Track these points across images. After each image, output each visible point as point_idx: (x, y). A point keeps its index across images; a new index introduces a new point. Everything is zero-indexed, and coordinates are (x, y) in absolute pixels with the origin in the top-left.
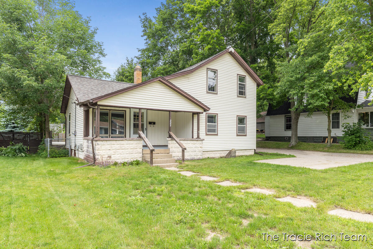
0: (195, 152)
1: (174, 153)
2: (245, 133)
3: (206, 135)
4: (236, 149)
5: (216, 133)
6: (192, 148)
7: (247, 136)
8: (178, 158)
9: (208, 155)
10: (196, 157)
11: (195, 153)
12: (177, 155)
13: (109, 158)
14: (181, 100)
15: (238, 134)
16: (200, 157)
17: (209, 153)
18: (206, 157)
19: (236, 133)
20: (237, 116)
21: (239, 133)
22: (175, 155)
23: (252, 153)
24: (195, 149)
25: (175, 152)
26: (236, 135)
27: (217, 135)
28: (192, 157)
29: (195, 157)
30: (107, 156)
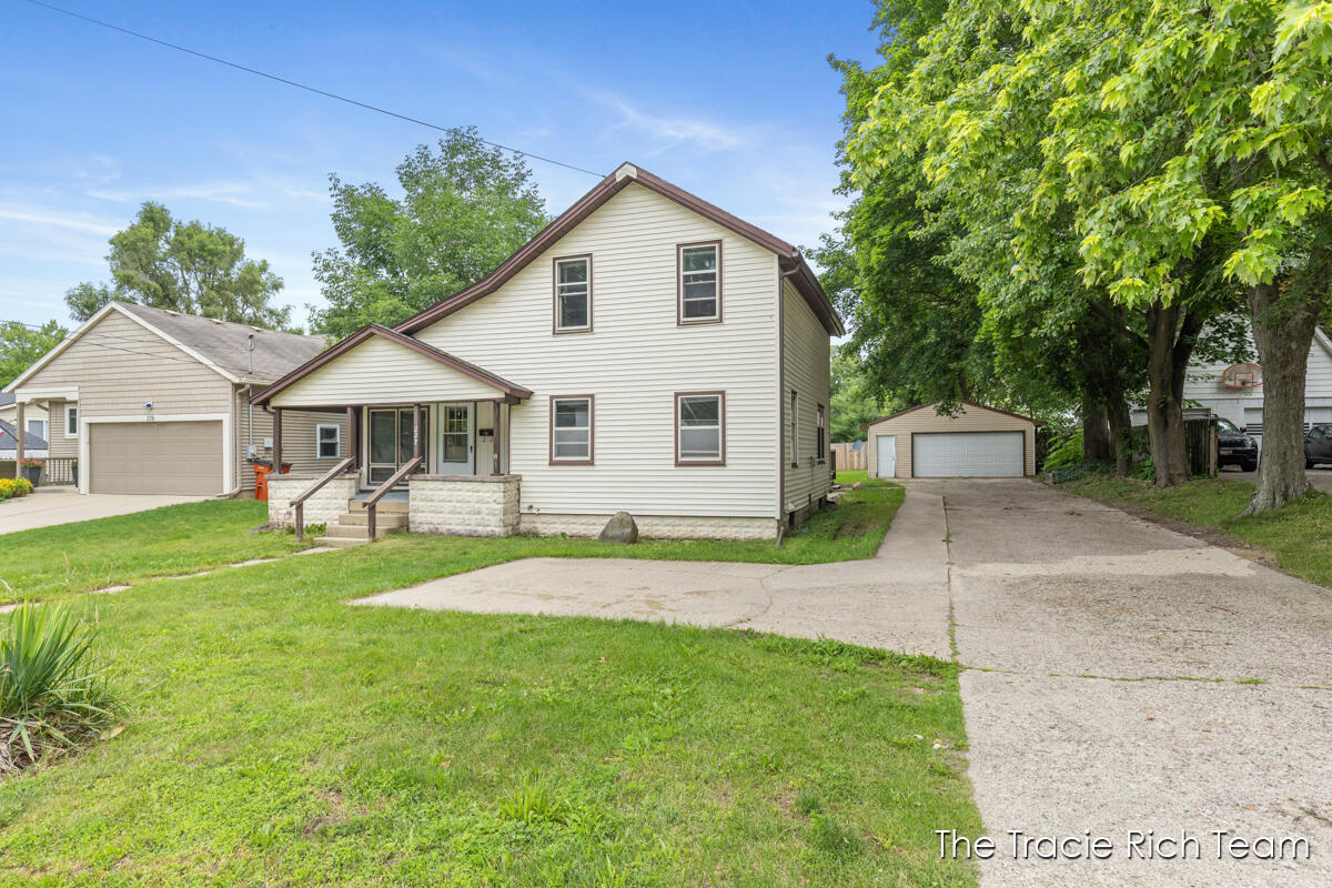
0: (479, 513)
1: (420, 514)
2: (717, 455)
3: (550, 464)
4: (631, 513)
5: (588, 458)
6: (469, 502)
7: (729, 467)
8: (432, 526)
9: (564, 526)
10: (481, 530)
11: (479, 517)
12: (429, 520)
13: (287, 517)
14: (436, 372)
15: (680, 459)
16: (493, 531)
17: (564, 519)
18: (554, 531)
19: (673, 456)
20: (677, 395)
21: (683, 455)
22: (421, 520)
23: (770, 532)
24: (477, 505)
25: (422, 512)
26: (673, 462)
27: (591, 463)
28: (469, 528)
29: (478, 528)
30: (285, 512)
